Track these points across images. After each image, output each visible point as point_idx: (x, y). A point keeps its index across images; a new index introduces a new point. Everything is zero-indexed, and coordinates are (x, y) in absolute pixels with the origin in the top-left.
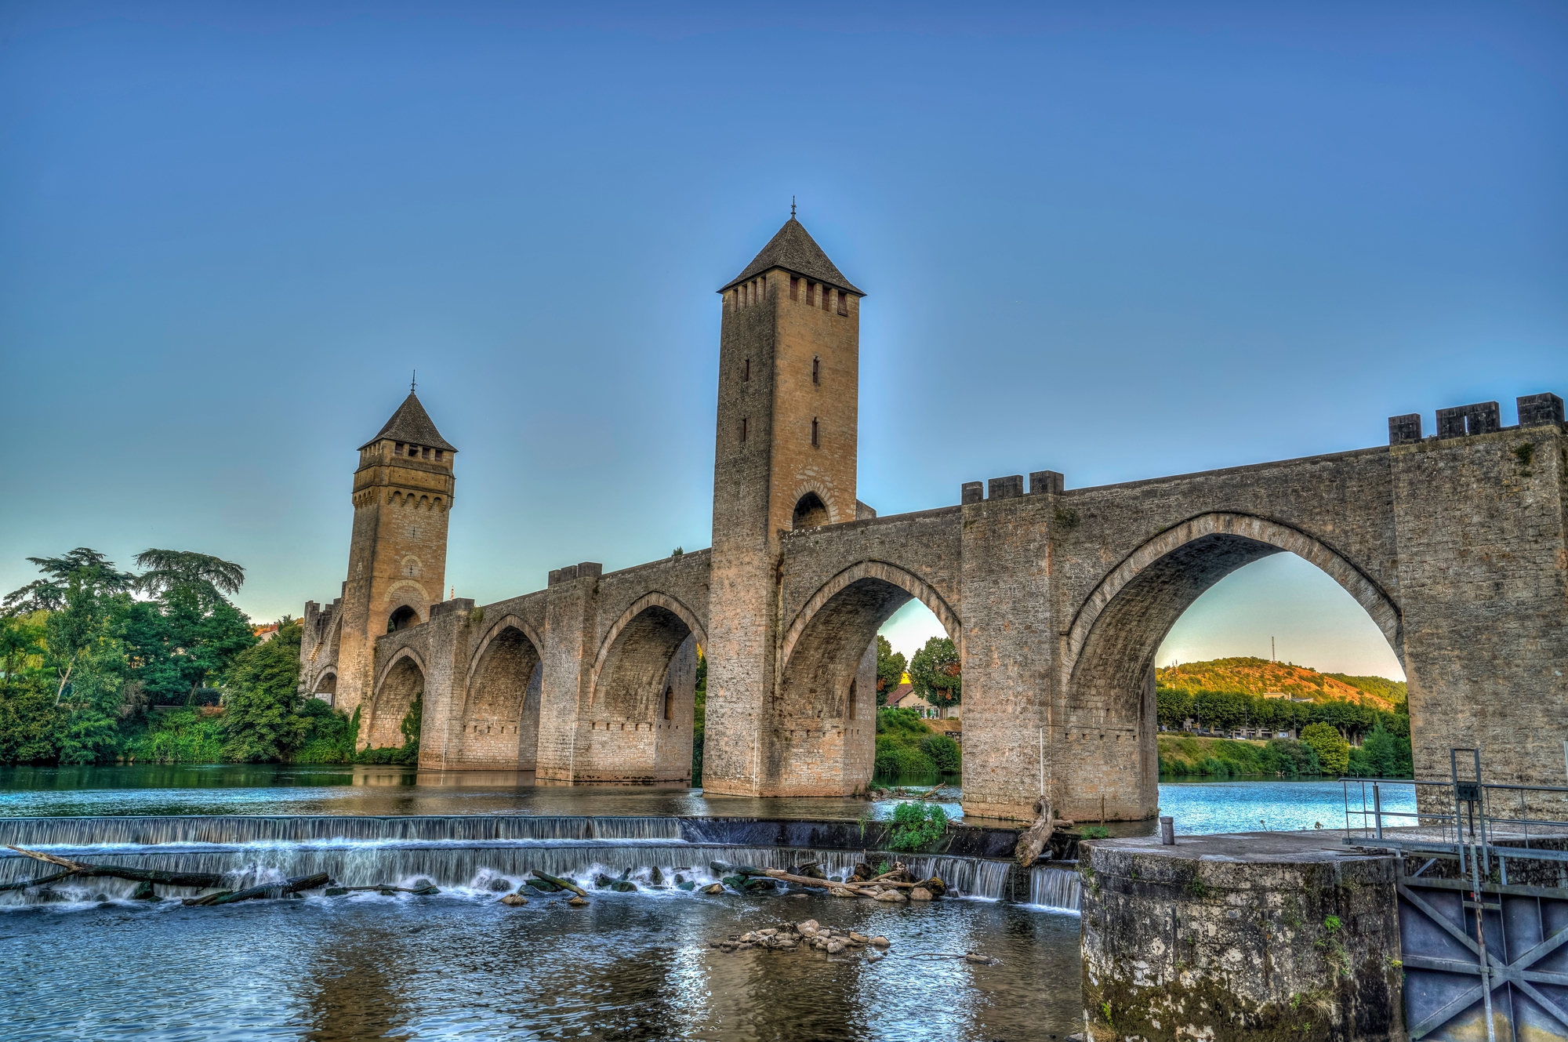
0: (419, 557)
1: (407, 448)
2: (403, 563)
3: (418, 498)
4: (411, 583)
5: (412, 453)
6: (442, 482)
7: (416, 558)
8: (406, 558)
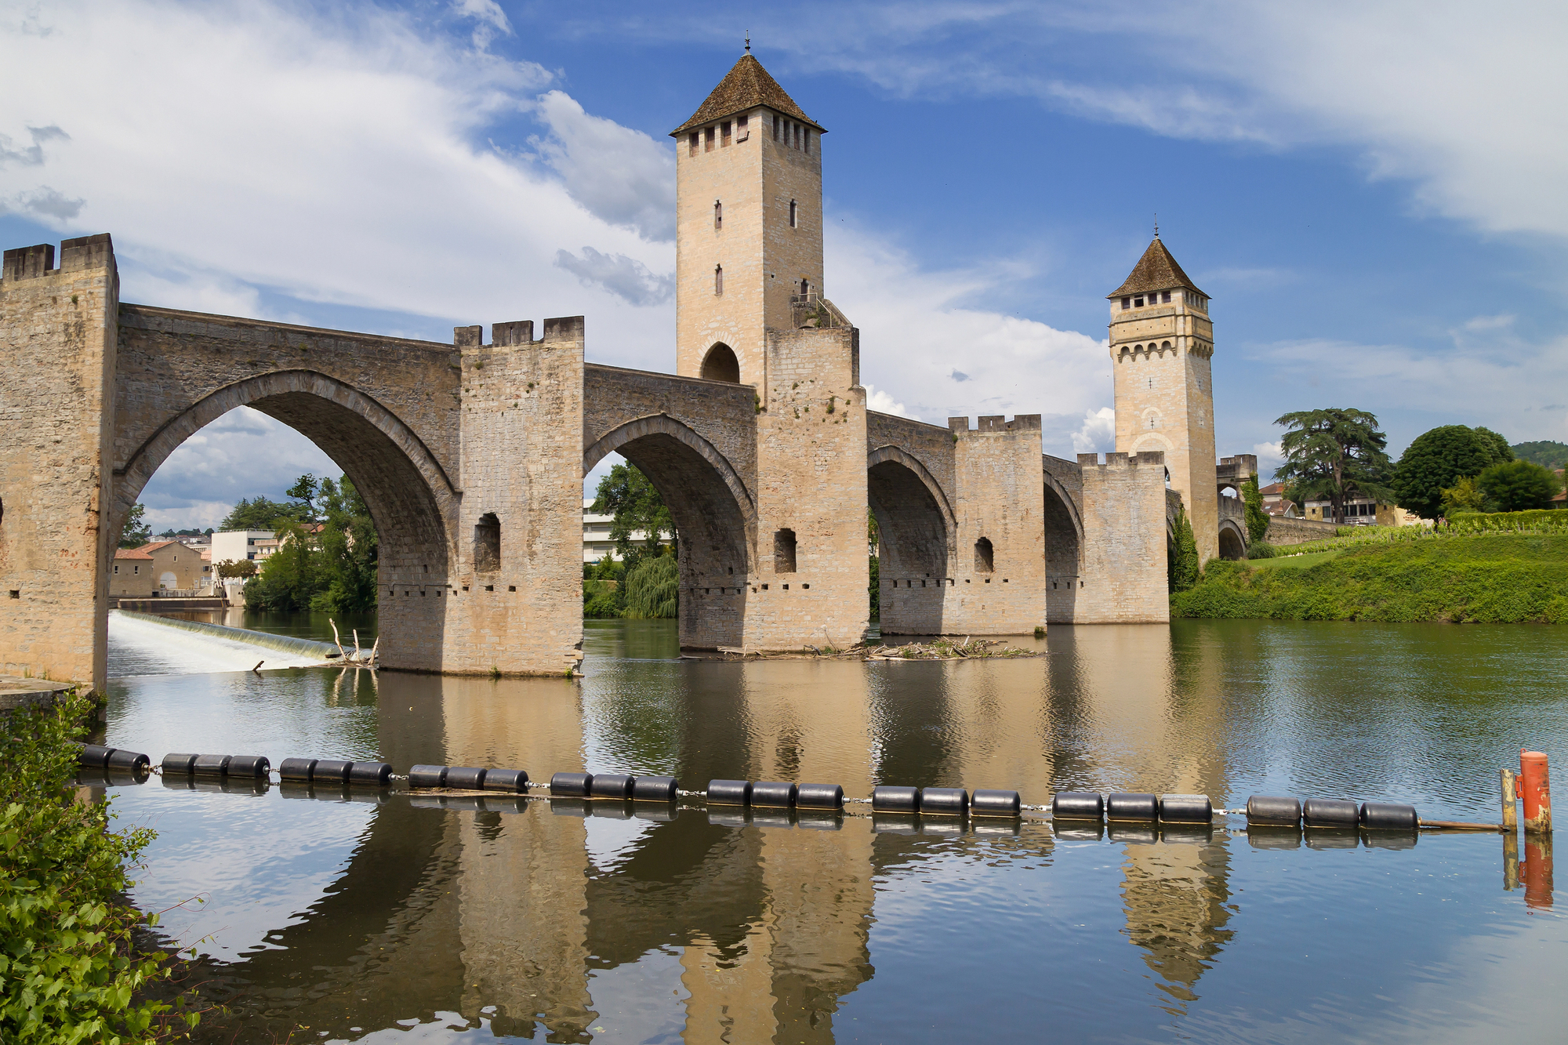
0: (1159, 407)
1: (1132, 302)
2: (1143, 417)
3: (1159, 346)
4: (1153, 435)
5: (1139, 303)
6: (1168, 324)
7: (1155, 409)
8: (1146, 412)
